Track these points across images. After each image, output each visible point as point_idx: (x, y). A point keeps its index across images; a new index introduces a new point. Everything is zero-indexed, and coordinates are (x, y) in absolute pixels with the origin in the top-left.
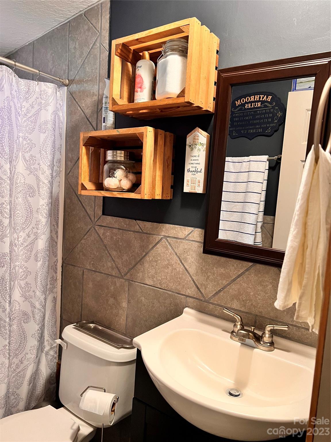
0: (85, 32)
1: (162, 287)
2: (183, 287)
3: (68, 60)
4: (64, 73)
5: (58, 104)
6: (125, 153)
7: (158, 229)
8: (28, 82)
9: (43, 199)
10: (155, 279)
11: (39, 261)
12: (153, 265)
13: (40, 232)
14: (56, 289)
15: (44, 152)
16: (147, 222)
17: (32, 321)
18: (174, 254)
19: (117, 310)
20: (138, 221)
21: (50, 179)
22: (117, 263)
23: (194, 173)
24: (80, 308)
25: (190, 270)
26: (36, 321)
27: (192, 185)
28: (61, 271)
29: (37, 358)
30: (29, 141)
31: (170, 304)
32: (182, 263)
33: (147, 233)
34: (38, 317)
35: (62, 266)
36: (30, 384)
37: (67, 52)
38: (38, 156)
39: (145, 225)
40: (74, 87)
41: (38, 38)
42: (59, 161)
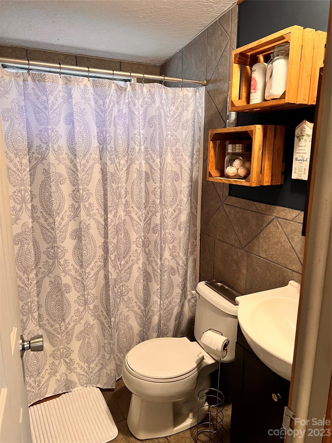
0: (219, 37)
1: (273, 260)
2: (290, 263)
3: (207, 63)
4: (204, 75)
5: (198, 103)
6: (242, 146)
7: (271, 210)
8: (174, 90)
9: (185, 183)
10: (267, 253)
11: (182, 230)
12: (266, 241)
13: (182, 209)
14: (196, 252)
15: (185, 145)
16: (262, 204)
17: (177, 275)
18: (283, 233)
19: (239, 275)
20: (255, 203)
21: (190, 166)
22: (238, 237)
23: (300, 161)
24: (213, 269)
25: (296, 248)
26: (180, 275)
27: (299, 172)
28: (200, 238)
29: (181, 302)
30: (175, 137)
31: (279, 276)
32: (289, 242)
33: (261, 213)
34: (181, 272)
35: (200, 235)
36: (176, 321)
37: (205, 56)
38: (181, 149)
39: (260, 206)
40: (210, 86)
41: (185, 45)
42: (199, 150)
